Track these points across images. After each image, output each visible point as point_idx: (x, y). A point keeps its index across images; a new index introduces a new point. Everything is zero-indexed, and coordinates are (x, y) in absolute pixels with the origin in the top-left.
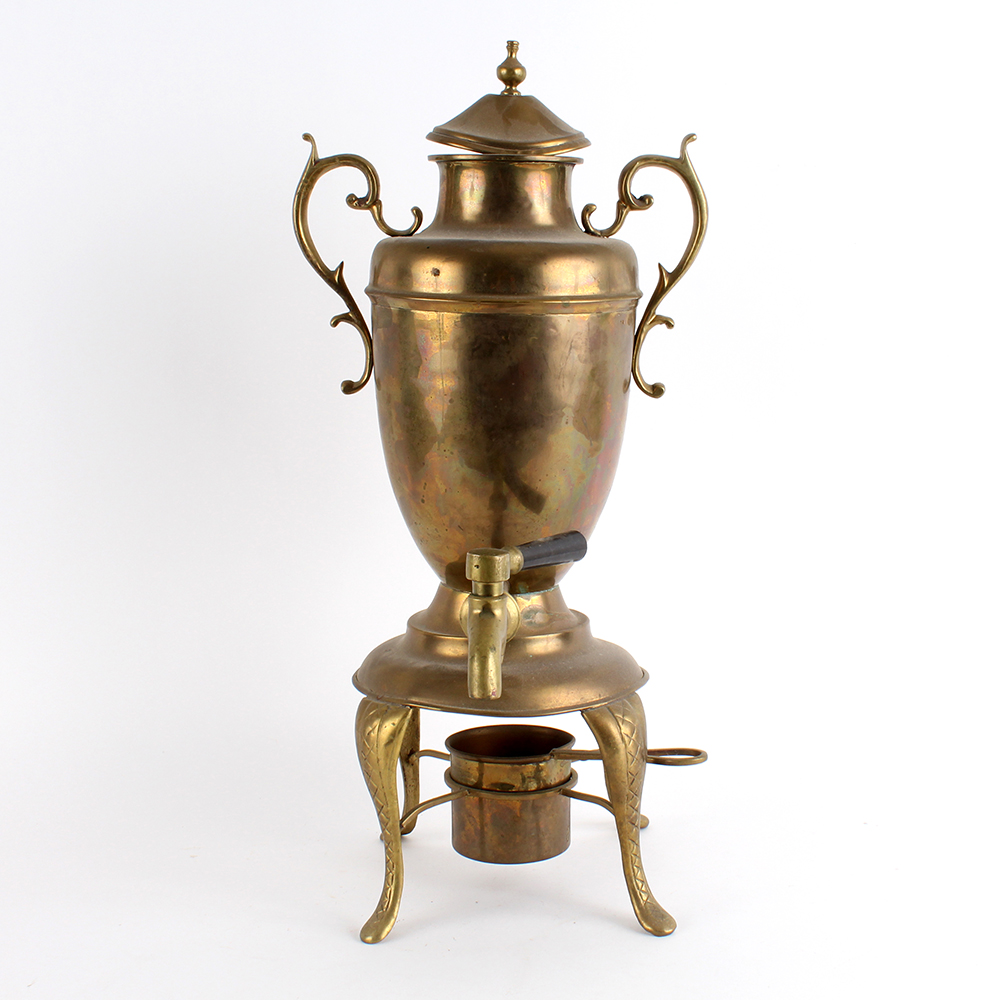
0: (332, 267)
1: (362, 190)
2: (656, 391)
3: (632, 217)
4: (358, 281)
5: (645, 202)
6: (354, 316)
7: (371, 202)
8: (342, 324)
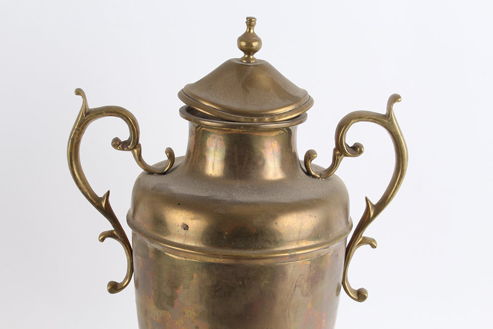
0: (100, 194)
1: (124, 134)
2: (360, 295)
3: (346, 162)
4: (122, 207)
5: (356, 150)
6: (118, 233)
7: (132, 144)
8: (109, 240)
